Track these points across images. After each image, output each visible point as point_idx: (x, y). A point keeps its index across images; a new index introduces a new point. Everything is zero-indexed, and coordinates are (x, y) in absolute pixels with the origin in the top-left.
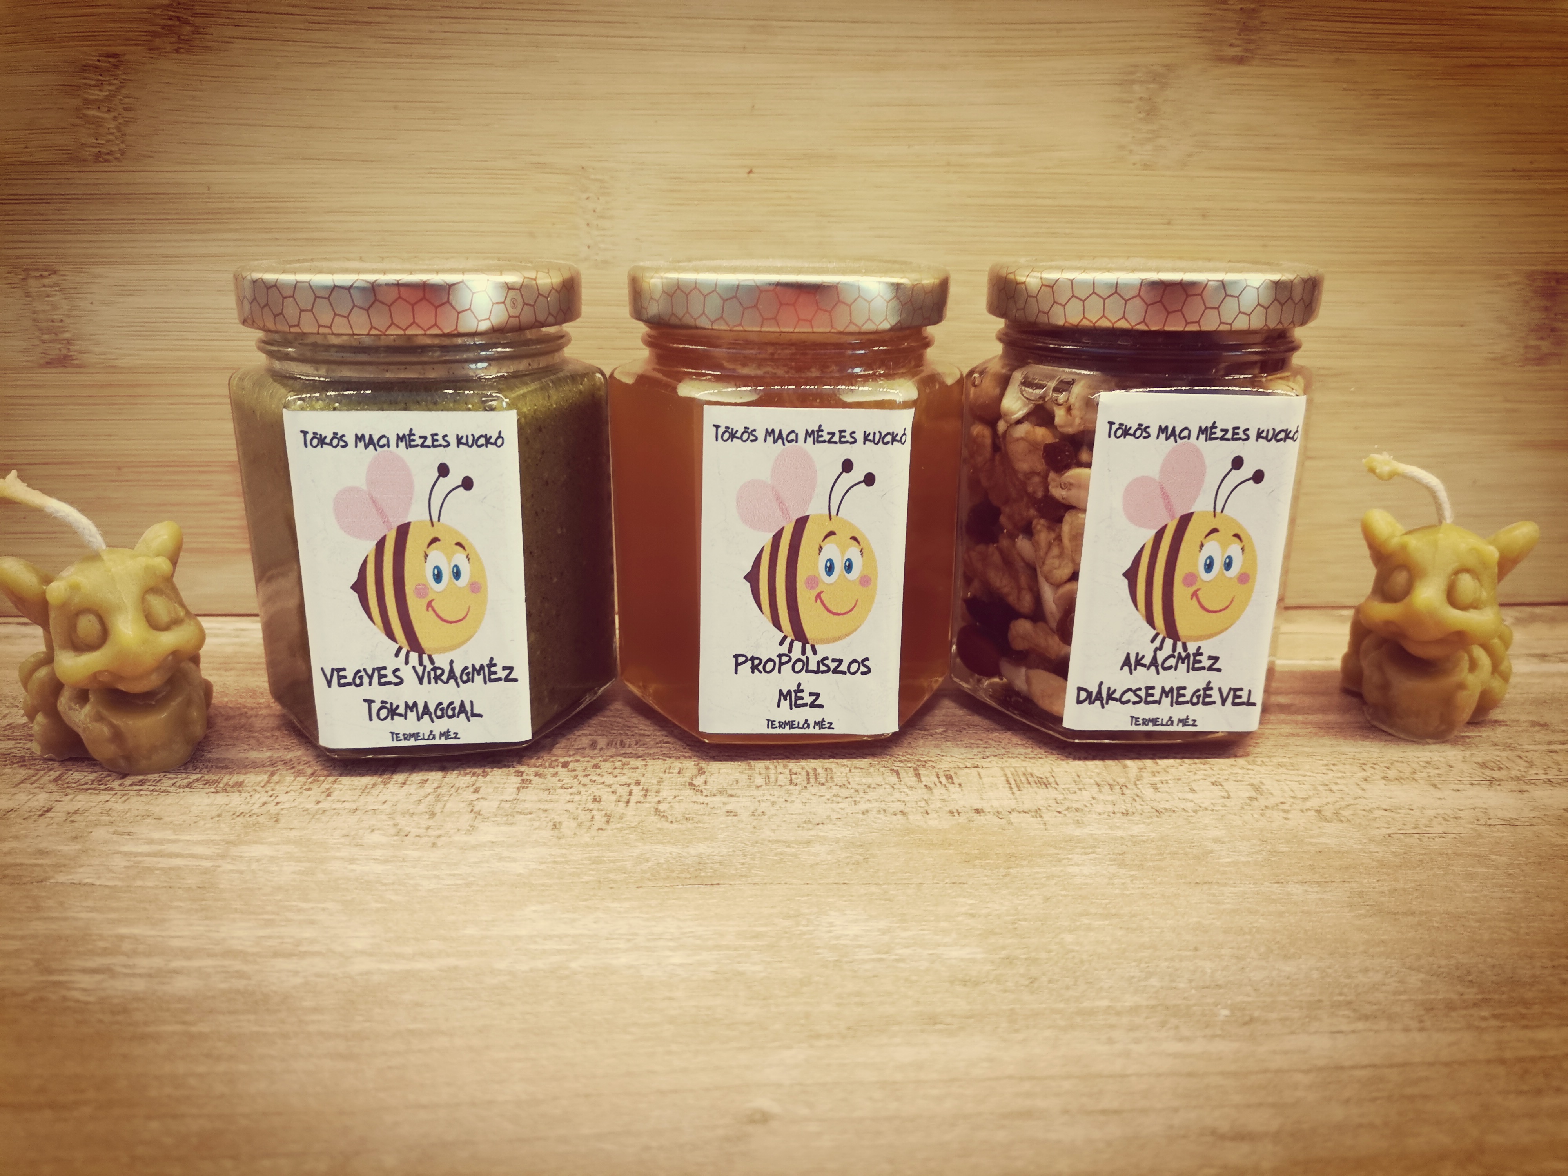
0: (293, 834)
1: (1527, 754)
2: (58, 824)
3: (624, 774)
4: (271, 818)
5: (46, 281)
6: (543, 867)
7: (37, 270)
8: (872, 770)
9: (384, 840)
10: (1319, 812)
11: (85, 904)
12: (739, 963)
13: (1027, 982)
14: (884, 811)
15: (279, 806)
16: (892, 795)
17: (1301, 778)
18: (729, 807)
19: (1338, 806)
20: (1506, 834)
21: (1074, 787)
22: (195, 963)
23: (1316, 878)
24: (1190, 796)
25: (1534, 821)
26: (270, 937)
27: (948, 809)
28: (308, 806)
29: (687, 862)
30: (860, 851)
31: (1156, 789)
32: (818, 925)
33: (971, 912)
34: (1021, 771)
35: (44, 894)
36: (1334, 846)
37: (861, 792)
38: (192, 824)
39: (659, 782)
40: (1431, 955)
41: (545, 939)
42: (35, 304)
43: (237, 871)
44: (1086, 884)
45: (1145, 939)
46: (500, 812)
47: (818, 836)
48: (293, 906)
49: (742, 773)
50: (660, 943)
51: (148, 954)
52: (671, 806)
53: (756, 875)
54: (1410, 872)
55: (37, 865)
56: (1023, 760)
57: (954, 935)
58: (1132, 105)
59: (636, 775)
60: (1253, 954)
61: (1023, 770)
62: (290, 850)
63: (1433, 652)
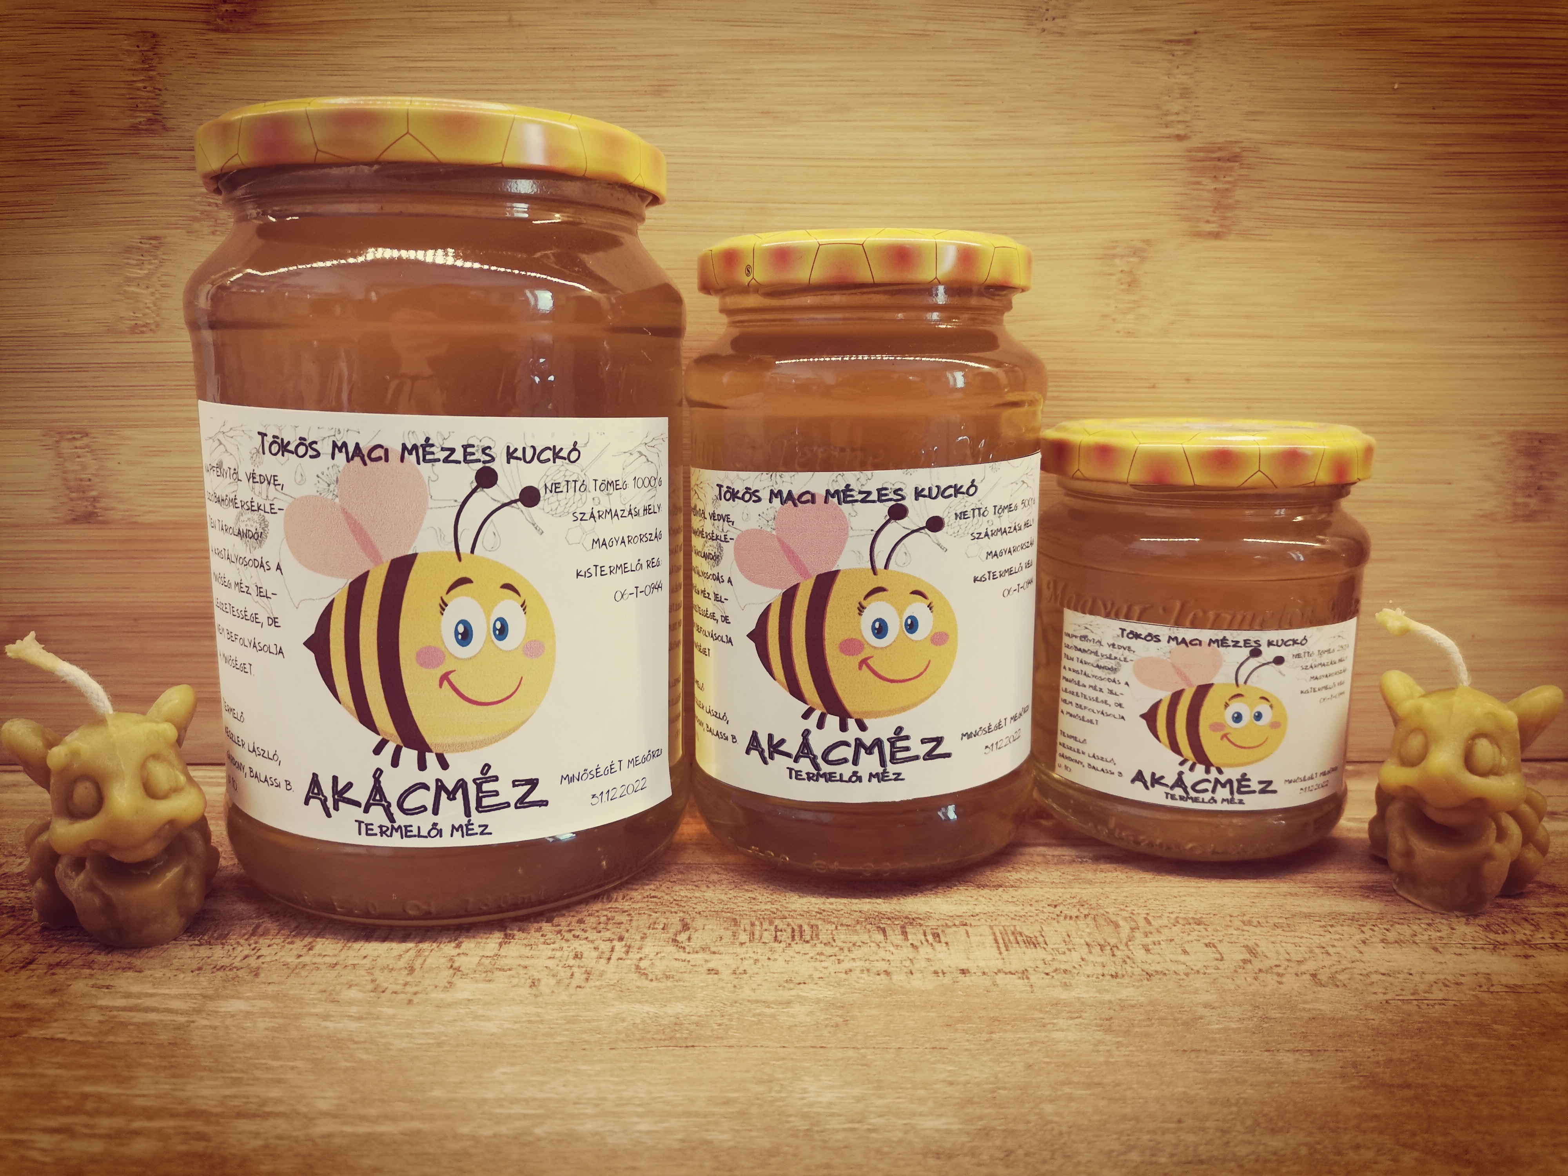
0: (271, 989)
1: (1534, 917)
2: (38, 976)
3: (608, 930)
4: (251, 972)
5: (78, 443)
6: (517, 1026)
7: (71, 432)
8: (858, 927)
9: (360, 996)
10: (1314, 976)
11: (54, 1060)
12: (707, 1131)
13: (1002, 1155)
14: (868, 970)
15: (261, 960)
16: (877, 954)
17: (1297, 940)
18: (711, 965)
19: (1334, 969)
20: (1509, 1002)
21: (1063, 947)
22: (157, 1124)
23: (1308, 1046)
24: (1183, 958)
25: (1539, 988)
26: (235, 1097)
27: (933, 969)
28: (289, 960)
29: (663, 1022)
30: (840, 1012)
31: (1148, 950)
32: (792, 1092)
33: (950, 1079)
34: (1010, 930)
35: (15, 1049)
36: (1328, 1012)
37: (846, 950)
38: (172, 978)
39: (642, 938)
40: (1427, 1131)
41: (512, 1103)
42: (66, 464)
43: (211, 1027)
44: (1070, 1051)
45: (1128, 1110)
46: (480, 968)
47: (799, 996)
48: (262, 1064)
49: (728, 929)
50: (629, 1109)
51: (111, 1114)
52: (652, 964)
53: (733, 1037)
54: (1407, 1041)
55: (12, 1019)
56: (1012, 919)
57: (930, 1104)
58: (1114, 278)
59: (621, 931)
60: (1239, 1127)
61: (1012, 928)
62: (266, 1006)
63: (1455, 819)
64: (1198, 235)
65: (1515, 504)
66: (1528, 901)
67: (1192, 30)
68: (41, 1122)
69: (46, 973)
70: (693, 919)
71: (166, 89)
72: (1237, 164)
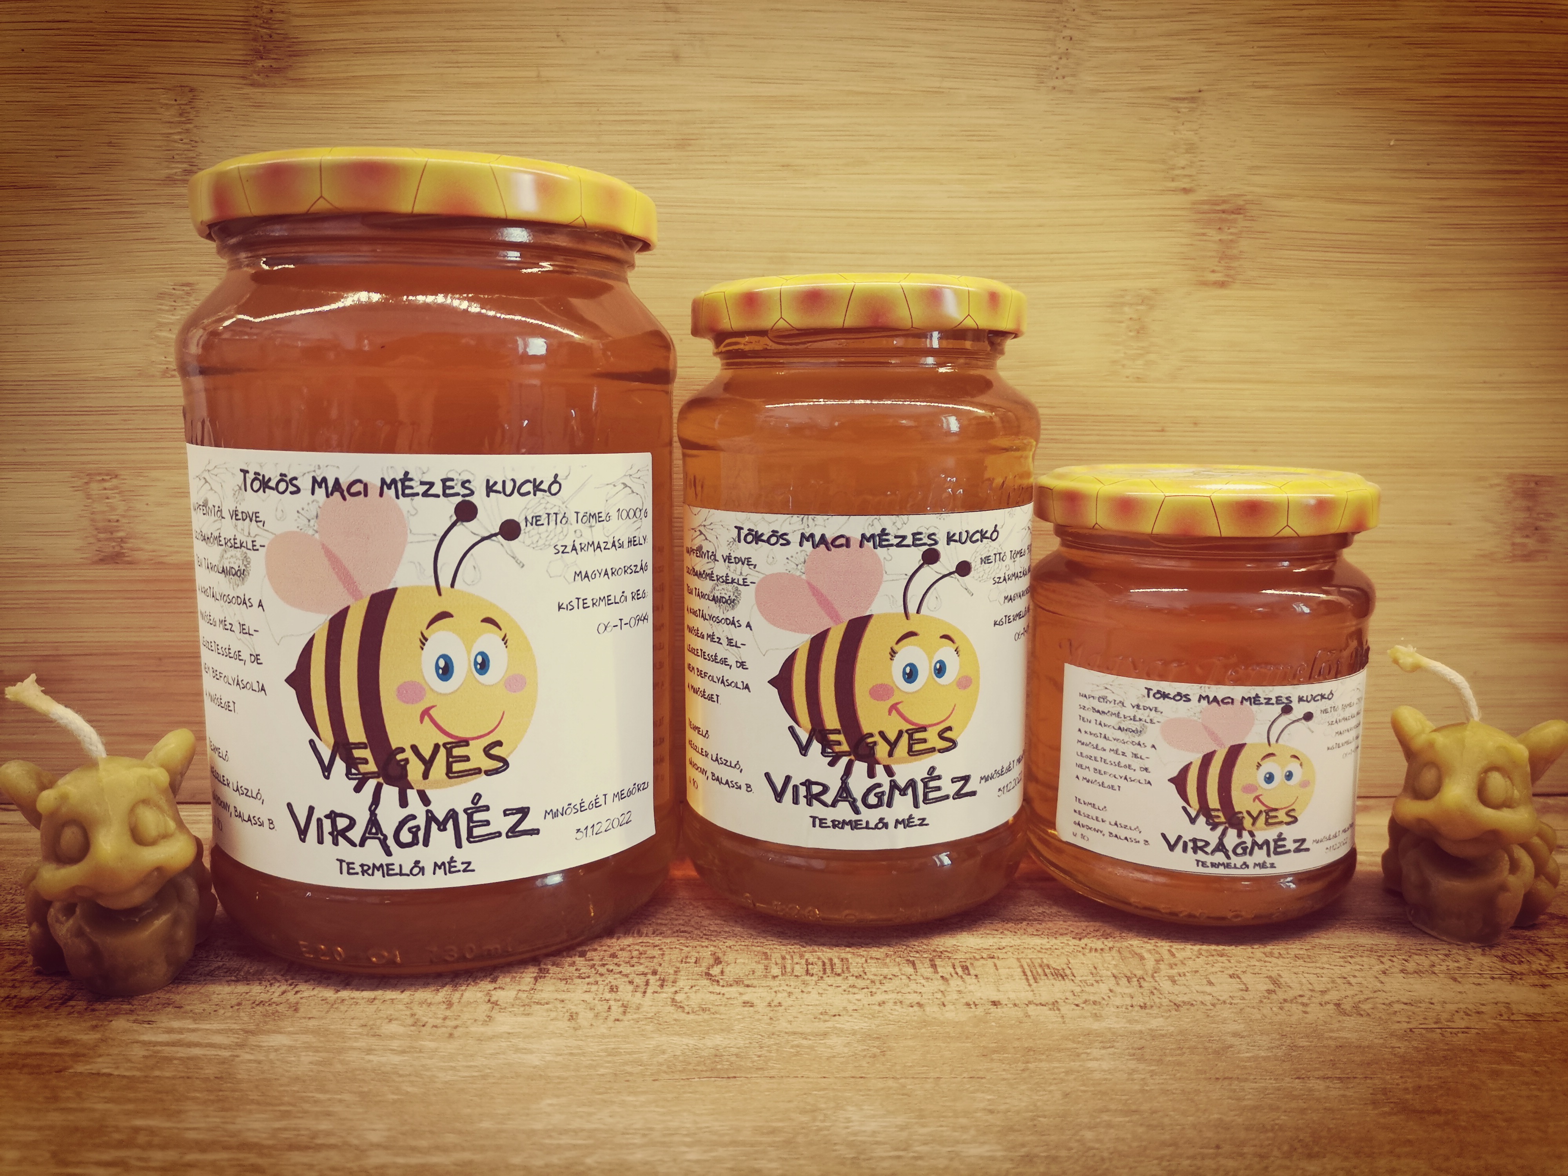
0: (312, 1024)
1: (1548, 947)
2: (78, 1013)
3: (641, 964)
4: (291, 1007)
5: (107, 485)
6: (559, 1059)
7: (100, 474)
8: (888, 960)
9: (401, 1030)
10: (1338, 1005)
11: (102, 1095)
12: (756, 1159)
14: (901, 1002)
15: (299, 995)
16: (908, 986)
17: (1318, 971)
18: (746, 998)
19: (1357, 999)
20: (1530, 1030)
21: (1091, 980)
22: (210, 1157)
23: (1338, 1073)
24: (1209, 989)
25: (1559, 1016)
26: (285, 1129)
27: (964, 1001)
28: (327, 995)
29: (703, 1054)
30: (877, 1043)
31: (1174, 982)
32: (836, 1121)
33: (990, 1107)
34: (1037, 962)
35: (62, 1084)
36: (1354, 1040)
37: (877, 983)
38: (212, 1013)
39: (676, 972)
40: (1459, 1156)
41: (561, 1134)
42: (95, 505)
43: (255, 1061)
44: (1106, 1079)
45: (1167, 1137)
46: (517, 1002)
47: (835, 1028)
48: (309, 1097)
49: (759, 963)
50: (676, 1138)
51: (163, 1147)
52: (688, 997)
53: (773, 1068)
54: (1434, 1068)
55: (56, 1054)
56: (1039, 952)
57: (973, 1132)
58: (1123, 325)
59: (654, 964)
60: (1276, 1152)
61: (1039, 961)
62: (308, 1040)
63: (1470, 851)
64: (1205, 284)
65: (1513, 544)
66: (1541, 932)
67: (1197, 89)
68: (95, 1156)
69: (86, 1009)
70: (724, 953)
71: (203, 142)
72: (1241, 216)
